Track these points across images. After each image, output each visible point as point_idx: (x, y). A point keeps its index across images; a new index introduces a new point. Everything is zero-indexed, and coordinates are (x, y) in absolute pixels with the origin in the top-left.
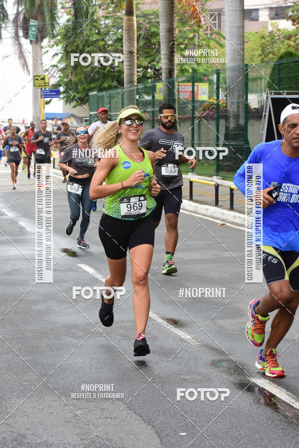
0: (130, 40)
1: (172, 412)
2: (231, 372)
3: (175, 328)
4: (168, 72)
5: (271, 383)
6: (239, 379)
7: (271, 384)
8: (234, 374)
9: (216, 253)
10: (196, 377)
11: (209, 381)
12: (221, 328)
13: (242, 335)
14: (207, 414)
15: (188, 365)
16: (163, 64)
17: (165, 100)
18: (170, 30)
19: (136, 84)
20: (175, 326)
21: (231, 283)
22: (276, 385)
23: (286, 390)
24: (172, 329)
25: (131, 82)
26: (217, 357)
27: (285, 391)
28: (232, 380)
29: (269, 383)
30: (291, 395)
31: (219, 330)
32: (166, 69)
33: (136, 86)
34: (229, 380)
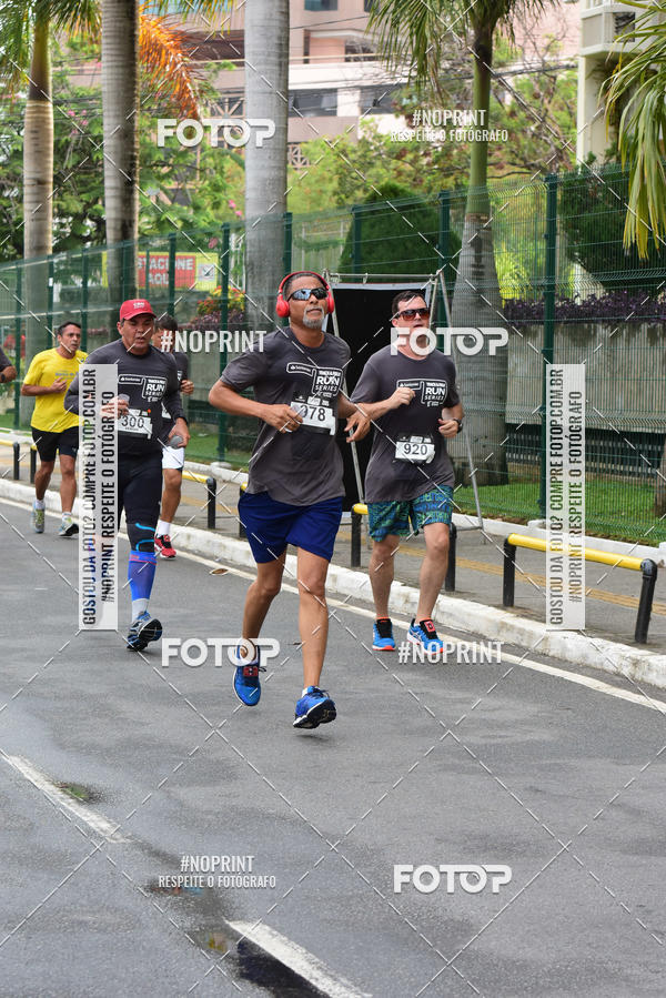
2: (189, 907)
4: (119, 226)
5: (275, 933)
6: (203, 923)
7: (274, 936)
8: (195, 911)
16: (109, 210)
17: (111, 289)
19: (50, 252)
22: (285, 939)
23: (306, 948)
25: (40, 247)
27: (304, 951)
29: (270, 933)
30: (317, 960)
32: (116, 219)
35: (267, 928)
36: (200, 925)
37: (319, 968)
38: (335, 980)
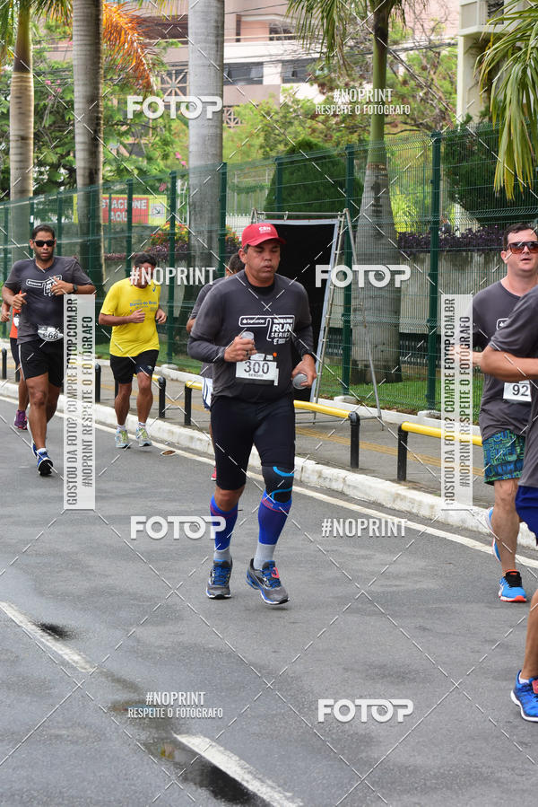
0: (23, 115)
1: (25, 796)
3: (54, 642)
4: (87, 174)
5: (214, 744)
6: (156, 736)
9: (149, 504)
10: (80, 732)
11: (100, 740)
12: (139, 641)
13: (174, 655)
14: (88, 800)
15: (68, 709)
16: (79, 160)
17: (81, 225)
18: (93, 98)
19: (31, 195)
20: (55, 638)
21: (168, 559)
22: (222, 748)
23: (239, 756)
24: (48, 644)
25: (23, 192)
26: (122, 696)
27: (237, 758)
28: (143, 737)
30: (247, 766)
31: (133, 647)
32: (84, 168)
33: (31, 198)
34: (137, 737)
35: (208, 740)
36: (153, 738)
37: (249, 772)
38: (263, 782)
